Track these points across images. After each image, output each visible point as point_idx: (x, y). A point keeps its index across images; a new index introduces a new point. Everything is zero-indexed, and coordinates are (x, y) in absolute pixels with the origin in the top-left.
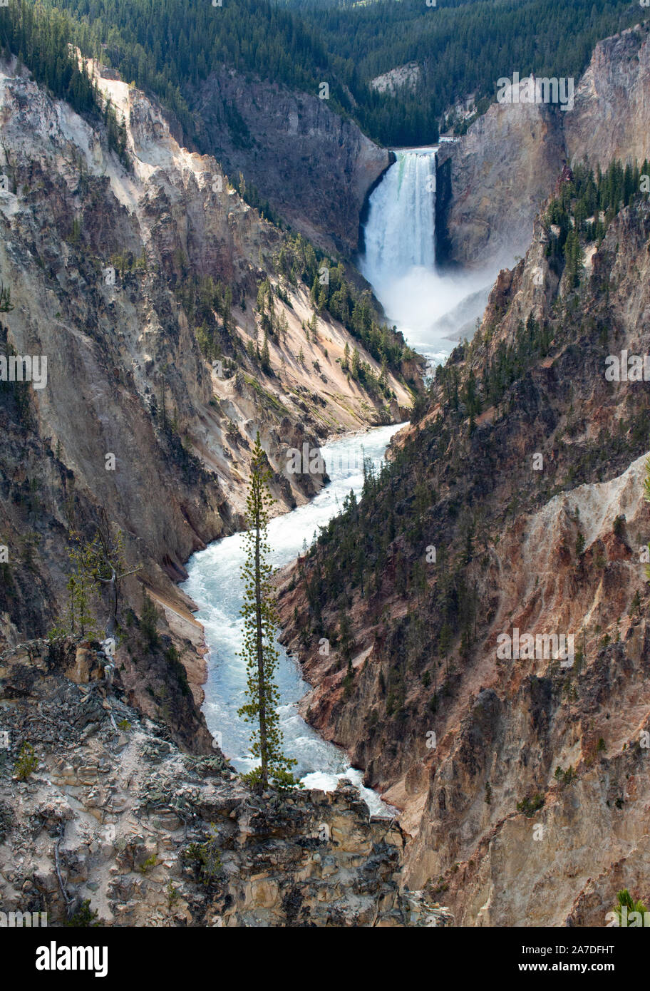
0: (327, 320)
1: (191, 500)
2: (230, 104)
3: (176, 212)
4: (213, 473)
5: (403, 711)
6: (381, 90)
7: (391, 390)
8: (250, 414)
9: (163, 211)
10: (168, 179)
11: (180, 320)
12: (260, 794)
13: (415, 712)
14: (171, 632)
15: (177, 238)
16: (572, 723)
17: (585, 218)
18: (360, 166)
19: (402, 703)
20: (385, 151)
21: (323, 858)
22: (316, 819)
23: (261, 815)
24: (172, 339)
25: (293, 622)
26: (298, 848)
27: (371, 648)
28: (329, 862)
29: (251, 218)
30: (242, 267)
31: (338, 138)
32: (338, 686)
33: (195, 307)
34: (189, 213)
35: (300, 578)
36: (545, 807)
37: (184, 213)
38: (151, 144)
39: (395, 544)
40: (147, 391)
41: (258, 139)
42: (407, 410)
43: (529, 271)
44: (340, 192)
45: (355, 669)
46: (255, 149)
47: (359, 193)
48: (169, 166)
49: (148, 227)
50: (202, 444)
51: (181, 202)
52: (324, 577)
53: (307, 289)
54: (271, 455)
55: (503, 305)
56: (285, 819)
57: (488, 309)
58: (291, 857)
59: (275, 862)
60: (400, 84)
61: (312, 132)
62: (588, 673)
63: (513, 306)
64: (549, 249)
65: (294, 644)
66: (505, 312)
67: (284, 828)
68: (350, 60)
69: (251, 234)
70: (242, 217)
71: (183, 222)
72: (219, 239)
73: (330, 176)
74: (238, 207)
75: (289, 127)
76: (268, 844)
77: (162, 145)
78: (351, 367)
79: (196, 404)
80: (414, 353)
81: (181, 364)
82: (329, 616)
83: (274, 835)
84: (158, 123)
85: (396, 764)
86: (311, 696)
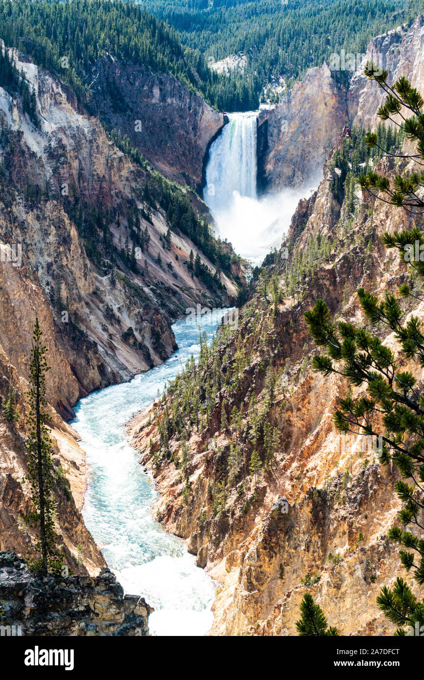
0: (178, 234)
1: (78, 361)
2: (111, 80)
3: (71, 157)
4: (94, 342)
5: (224, 513)
6: (219, 72)
7: (223, 283)
8: (121, 301)
9: (61, 156)
10: (65, 133)
11: (72, 233)
12: (42, 579)
13: (233, 514)
14: (62, 456)
15: (71, 175)
16: (342, 522)
17: (359, 163)
18: (203, 124)
19: (223, 507)
20: (221, 115)
21: (87, 625)
22: (82, 597)
23: (41, 594)
24: (66, 247)
25: (149, 449)
26: (68, 618)
27: (203, 468)
28: (91, 628)
29: (124, 161)
30: (117, 196)
31: (187, 106)
32: (179, 494)
33: (83, 224)
34: (80, 157)
35: (155, 418)
36: (320, 582)
37: (76, 157)
38: (54, 109)
39: (220, 394)
40: (48, 284)
41: (131, 105)
42: (233, 298)
43: (320, 200)
44: (190, 143)
45: (191, 483)
46: (129, 112)
47: (202, 143)
48: (66, 124)
49: (51, 167)
50: (86, 321)
51: (74, 149)
52: (171, 417)
53: (164, 212)
54: (136, 329)
55: (301, 225)
56: (58, 597)
57: (291, 227)
58: (63, 624)
59: (51, 629)
60: (233, 68)
61: (169, 100)
62: (353, 486)
63: (309, 225)
64: (334, 185)
65: (149, 465)
66: (303, 229)
67: (57, 604)
68: (197, 50)
69: (125, 173)
70: (117, 160)
71: (75, 164)
72: (101, 176)
73: (182, 132)
74: (115, 153)
75: (153, 96)
76: (46, 615)
77: (61, 109)
78: (194, 267)
79: (83, 293)
80: (239, 258)
81: (72, 265)
82: (174, 444)
83: (51, 608)
84: (58, 93)
85: (219, 550)
86: (160, 502)
